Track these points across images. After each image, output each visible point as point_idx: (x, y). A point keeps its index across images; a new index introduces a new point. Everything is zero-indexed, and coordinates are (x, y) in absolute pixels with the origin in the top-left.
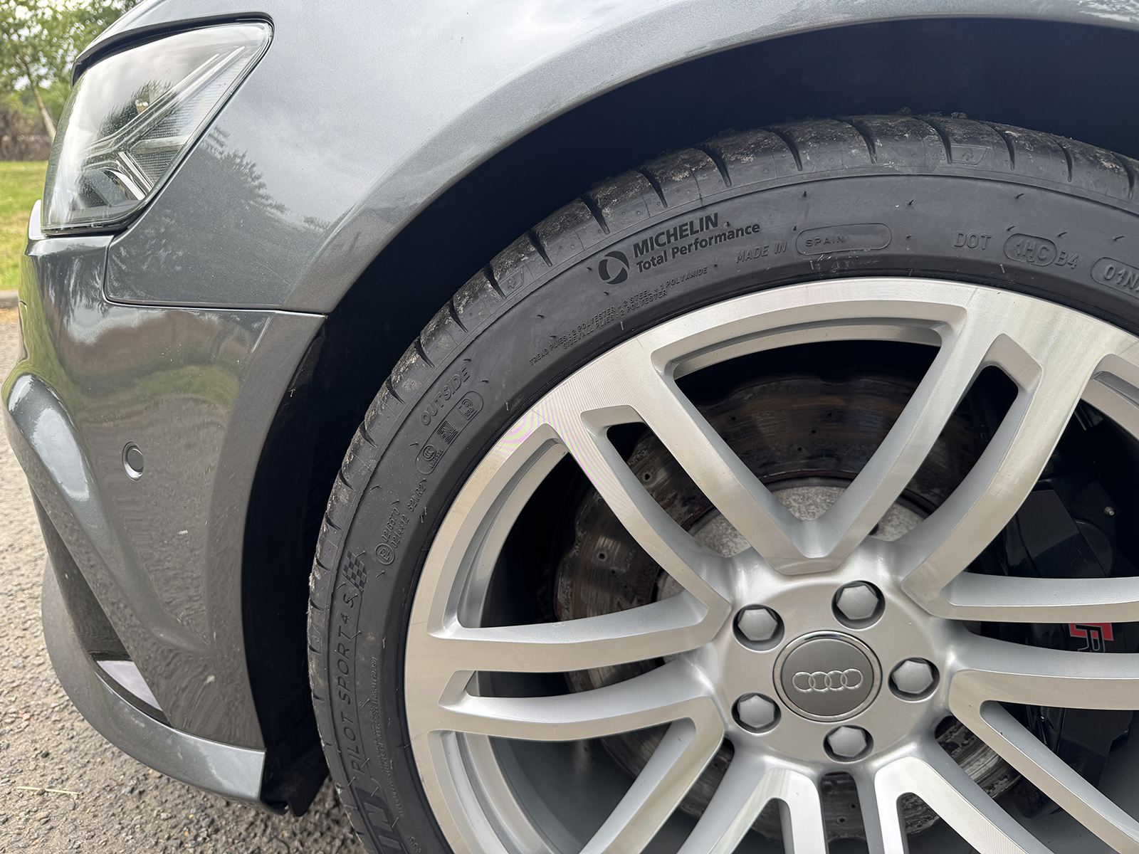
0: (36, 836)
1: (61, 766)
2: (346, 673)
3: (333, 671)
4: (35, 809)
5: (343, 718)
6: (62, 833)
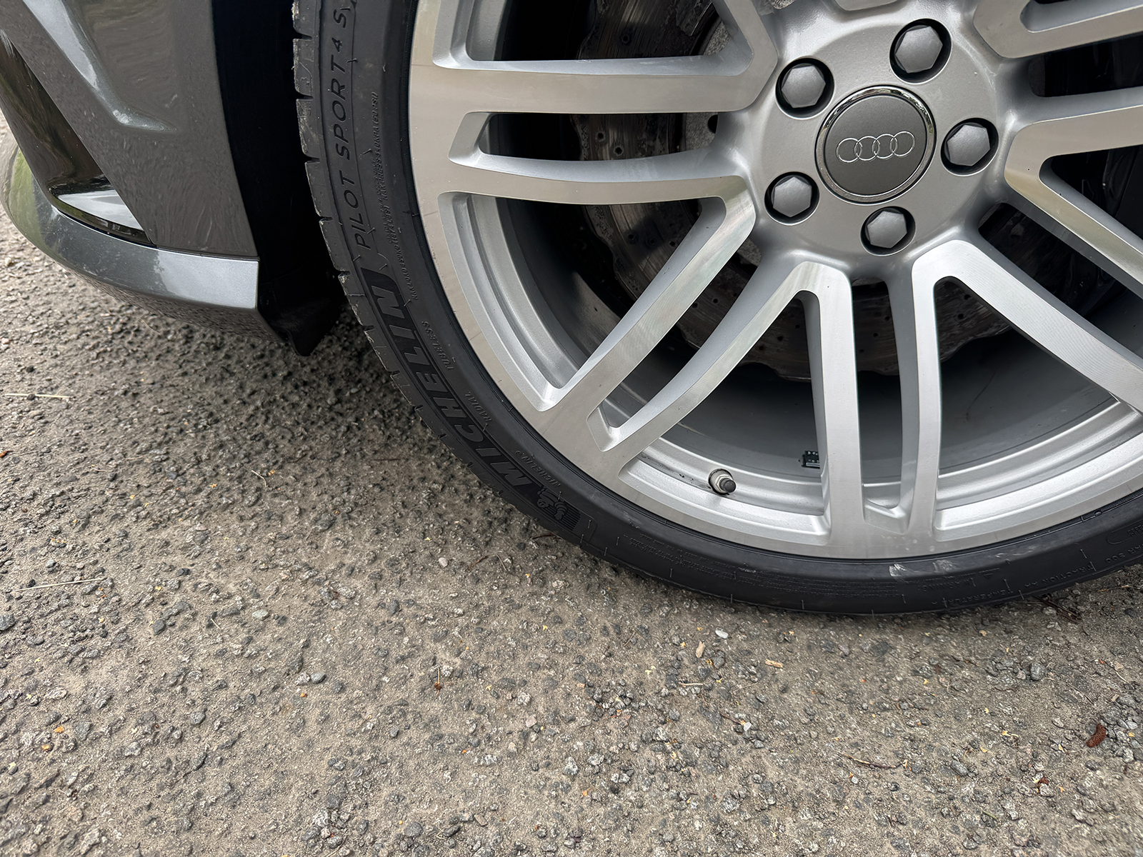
0: (31, 427)
1: (49, 378)
2: (343, 119)
3: (327, 119)
4: (27, 409)
5: (342, 178)
6: (58, 426)
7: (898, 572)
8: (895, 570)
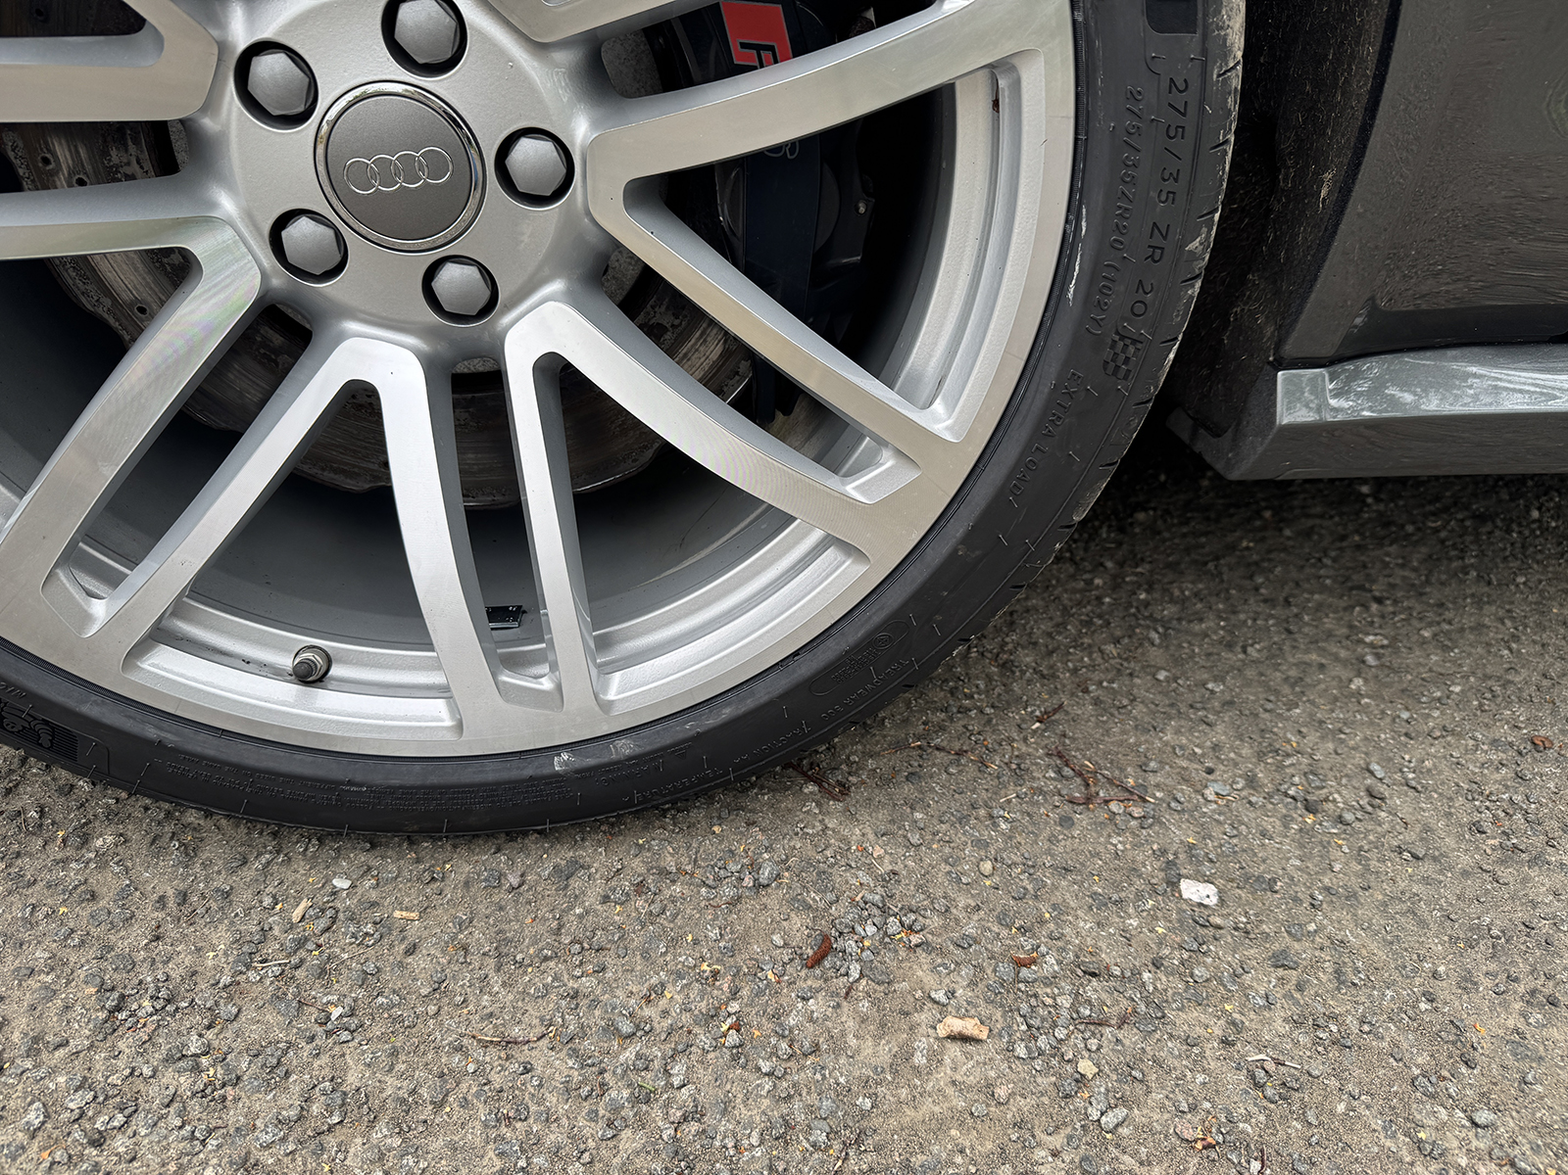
7: (566, 763)
8: (561, 763)
